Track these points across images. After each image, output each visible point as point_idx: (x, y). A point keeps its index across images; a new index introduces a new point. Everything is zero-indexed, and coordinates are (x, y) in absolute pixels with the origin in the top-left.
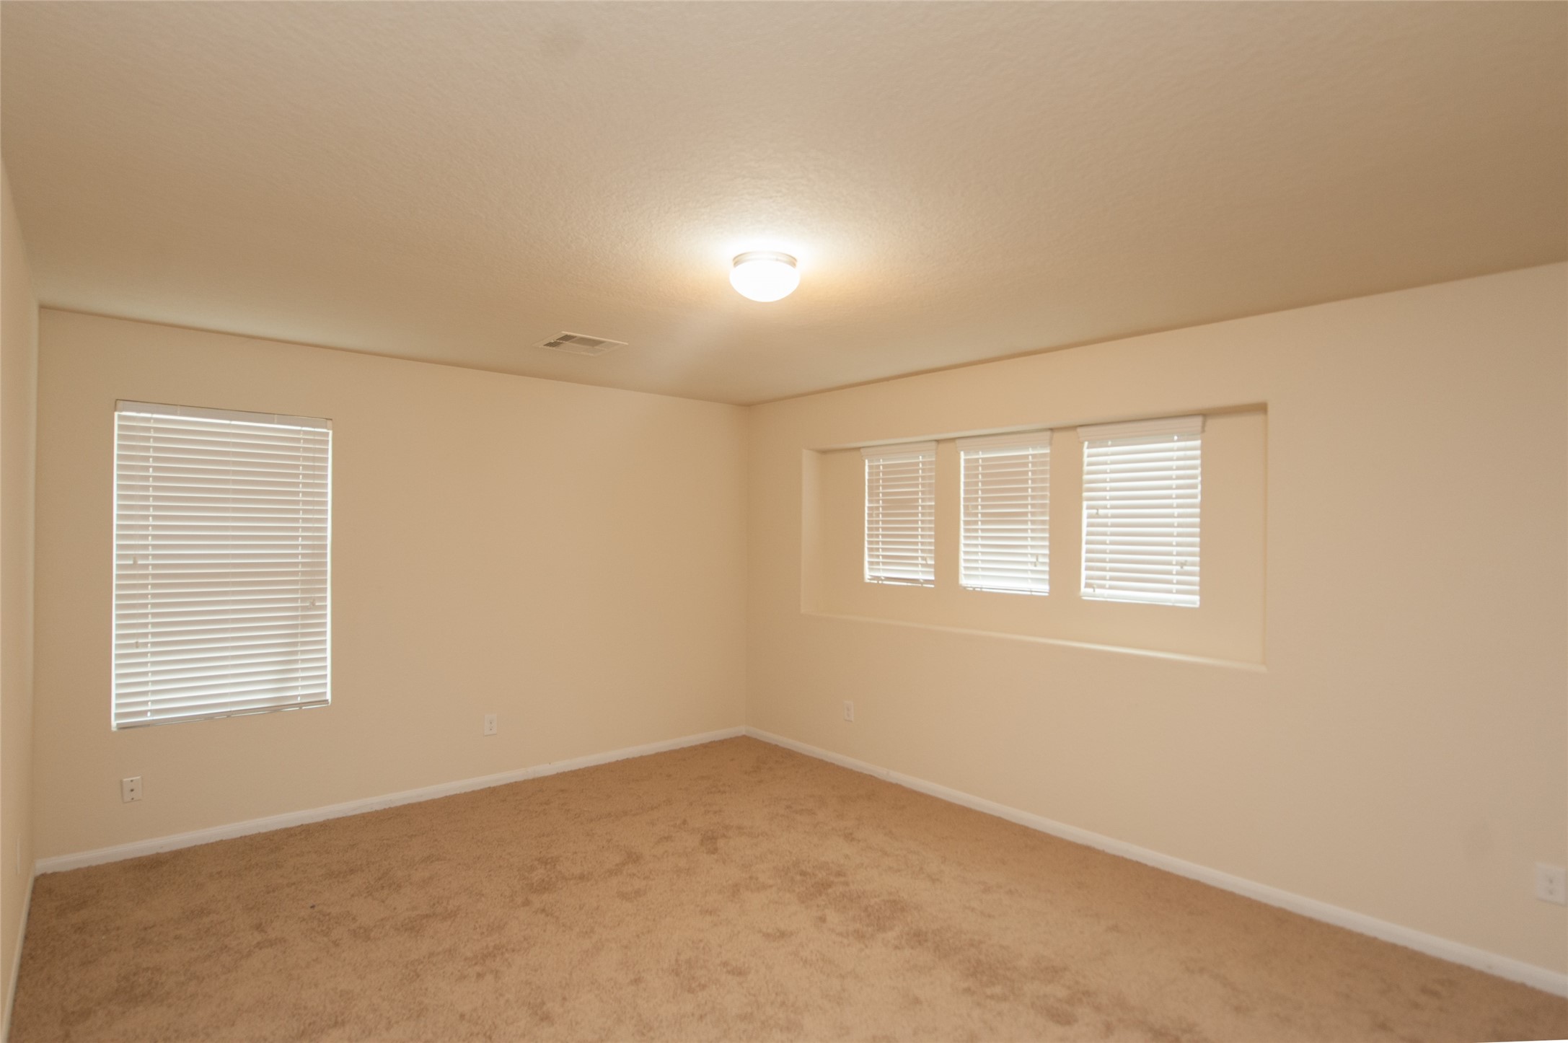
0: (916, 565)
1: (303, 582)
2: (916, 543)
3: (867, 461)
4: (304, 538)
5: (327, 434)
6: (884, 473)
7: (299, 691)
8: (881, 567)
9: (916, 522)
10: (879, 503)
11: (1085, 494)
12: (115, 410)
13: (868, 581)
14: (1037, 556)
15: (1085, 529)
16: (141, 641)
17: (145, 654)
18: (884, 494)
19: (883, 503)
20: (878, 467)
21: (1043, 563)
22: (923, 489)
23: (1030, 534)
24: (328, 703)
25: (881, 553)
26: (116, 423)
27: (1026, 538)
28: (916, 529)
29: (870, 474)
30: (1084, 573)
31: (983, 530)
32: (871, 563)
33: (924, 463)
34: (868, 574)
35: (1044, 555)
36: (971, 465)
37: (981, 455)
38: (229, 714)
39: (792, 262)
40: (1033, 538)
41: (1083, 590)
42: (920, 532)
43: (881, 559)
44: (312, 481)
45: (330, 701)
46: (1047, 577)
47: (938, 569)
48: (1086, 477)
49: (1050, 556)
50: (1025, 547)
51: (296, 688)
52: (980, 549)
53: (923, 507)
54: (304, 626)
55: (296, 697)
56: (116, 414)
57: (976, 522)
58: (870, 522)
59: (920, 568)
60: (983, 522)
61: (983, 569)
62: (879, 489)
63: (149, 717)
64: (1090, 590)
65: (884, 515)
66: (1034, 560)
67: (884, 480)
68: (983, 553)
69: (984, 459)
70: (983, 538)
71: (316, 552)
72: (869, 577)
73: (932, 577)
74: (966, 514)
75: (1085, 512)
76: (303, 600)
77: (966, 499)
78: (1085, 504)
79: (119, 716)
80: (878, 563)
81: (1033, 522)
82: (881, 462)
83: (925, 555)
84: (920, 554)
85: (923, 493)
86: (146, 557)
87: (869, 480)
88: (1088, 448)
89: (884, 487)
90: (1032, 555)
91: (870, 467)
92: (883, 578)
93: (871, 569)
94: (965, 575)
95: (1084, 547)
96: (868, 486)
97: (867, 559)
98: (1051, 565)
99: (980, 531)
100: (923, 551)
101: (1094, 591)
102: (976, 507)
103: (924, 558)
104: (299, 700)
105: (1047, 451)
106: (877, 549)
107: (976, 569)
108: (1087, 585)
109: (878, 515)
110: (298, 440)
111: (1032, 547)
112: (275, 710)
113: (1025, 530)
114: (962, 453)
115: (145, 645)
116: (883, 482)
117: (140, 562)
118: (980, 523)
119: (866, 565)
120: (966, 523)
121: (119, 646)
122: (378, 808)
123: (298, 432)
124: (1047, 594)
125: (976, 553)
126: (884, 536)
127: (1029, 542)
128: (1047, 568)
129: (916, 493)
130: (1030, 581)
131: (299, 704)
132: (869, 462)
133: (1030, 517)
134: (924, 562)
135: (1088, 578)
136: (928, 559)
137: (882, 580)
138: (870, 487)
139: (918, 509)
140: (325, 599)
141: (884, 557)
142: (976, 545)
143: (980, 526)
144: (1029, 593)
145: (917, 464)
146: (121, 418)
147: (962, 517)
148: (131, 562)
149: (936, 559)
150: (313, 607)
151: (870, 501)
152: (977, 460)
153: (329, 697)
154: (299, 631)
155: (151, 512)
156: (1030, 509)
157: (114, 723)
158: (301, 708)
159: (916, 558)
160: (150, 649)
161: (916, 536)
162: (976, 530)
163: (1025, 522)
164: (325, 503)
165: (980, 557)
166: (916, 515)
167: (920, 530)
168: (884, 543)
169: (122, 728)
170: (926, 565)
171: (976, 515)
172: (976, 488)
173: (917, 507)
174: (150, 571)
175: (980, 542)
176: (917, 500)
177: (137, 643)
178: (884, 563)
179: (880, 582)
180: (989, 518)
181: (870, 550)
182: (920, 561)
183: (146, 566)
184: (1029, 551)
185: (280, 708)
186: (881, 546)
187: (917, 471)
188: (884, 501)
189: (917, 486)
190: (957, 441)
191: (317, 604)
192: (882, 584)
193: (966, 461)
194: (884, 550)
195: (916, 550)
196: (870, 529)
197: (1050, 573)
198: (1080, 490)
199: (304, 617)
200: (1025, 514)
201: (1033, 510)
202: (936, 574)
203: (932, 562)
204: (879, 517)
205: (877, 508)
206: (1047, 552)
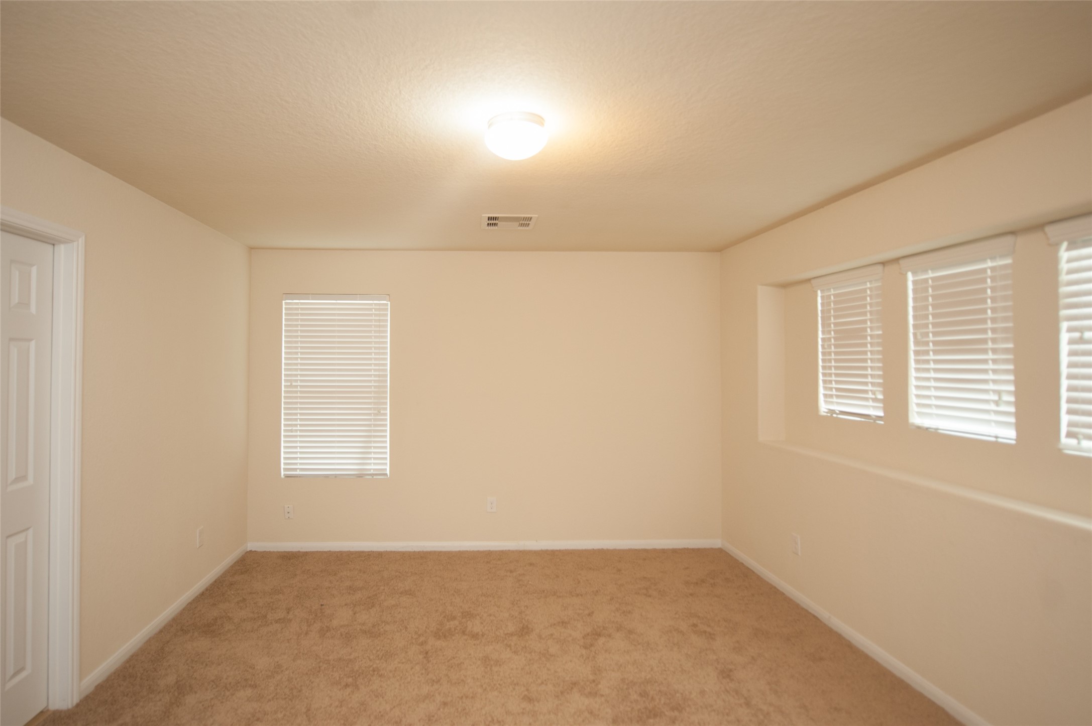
0: (866, 399)
1: (375, 398)
2: (865, 376)
3: (819, 292)
4: (375, 370)
5: (387, 304)
6: (835, 303)
7: (372, 467)
8: (835, 400)
9: (865, 353)
10: (830, 334)
11: (1064, 313)
12: (282, 300)
13: (825, 414)
14: (999, 393)
15: (1064, 359)
16: (294, 428)
17: (296, 436)
18: (835, 324)
19: (835, 333)
20: (829, 297)
21: (1008, 403)
22: (871, 317)
23: (991, 366)
24: (387, 476)
25: (834, 385)
26: (284, 306)
27: (985, 371)
28: (865, 361)
29: (822, 304)
30: (1065, 419)
31: (936, 362)
32: (825, 396)
33: (871, 289)
34: (823, 407)
35: (1008, 392)
36: (920, 287)
37: (931, 274)
38: (336, 476)
39: (539, 120)
40: (995, 371)
41: (1064, 440)
42: (869, 364)
43: (834, 392)
44: (378, 335)
45: (389, 476)
46: (1013, 420)
47: (887, 404)
48: (1064, 290)
49: (1016, 393)
50: (985, 381)
51: (370, 464)
52: (933, 384)
53: (871, 336)
54: (375, 425)
55: (370, 470)
56: (284, 302)
57: (927, 353)
58: (824, 354)
59: (871, 403)
60: (936, 352)
61: (937, 407)
62: (830, 319)
63: (298, 472)
64: (1073, 442)
65: (836, 346)
66: (996, 398)
67: (835, 310)
68: (936, 388)
69: (933, 279)
70: (936, 370)
71: (381, 379)
72: (826, 411)
73: (881, 414)
74: (917, 343)
75: (1064, 337)
76: (374, 409)
77: (915, 326)
78: (1064, 325)
79: (285, 469)
80: (831, 396)
81: (994, 351)
82: (832, 292)
83: (874, 389)
84: (870, 387)
85: (871, 321)
86: (296, 381)
87: (822, 311)
88: (1068, 249)
89: (836, 317)
90: (994, 391)
91: (822, 297)
92: (838, 412)
93: (826, 402)
94: (918, 413)
95: (1064, 383)
96: (822, 317)
97: (821, 391)
98: (1017, 404)
99: (932, 362)
100: (873, 384)
101: (1079, 443)
102: (927, 335)
103: (874, 393)
104: (372, 472)
105: (1008, 261)
106: (830, 382)
107: (929, 406)
108: (1070, 435)
109: (830, 346)
110: (371, 309)
111: (995, 382)
112: (360, 476)
113: (985, 361)
114: (910, 275)
115: (296, 431)
116: (834, 312)
117: (294, 384)
118: (931, 353)
119: (821, 398)
120: (917, 353)
121: (285, 431)
122: (416, 550)
123: (371, 304)
124: (1013, 442)
125: (928, 388)
126: (836, 368)
127: (991, 376)
128: (1012, 409)
129: (865, 322)
130: (993, 424)
131: (372, 474)
132: (821, 293)
133: (990, 345)
134: (873, 397)
135: (1070, 424)
136: (877, 393)
137: (837, 414)
138: (822, 318)
139: (867, 339)
140: (386, 409)
141: (837, 389)
142: (928, 379)
143: (932, 356)
144: (993, 439)
145: (865, 290)
146: (286, 304)
147: (912, 346)
148: (289, 384)
149: (884, 393)
150: (379, 414)
151: (823, 332)
152: (926, 280)
153: (388, 472)
154: (373, 428)
155: (299, 356)
156: (990, 334)
157: (283, 473)
158: (373, 477)
159: (866, 392)
160: (298, 433)
161: (865, 368)
162: (927, 361)
163: (985, 351)
164: (386, 348)
165: (933, 393)
166: (865, 345)
167: (869, 361)
168: (837, 375)
169: (287, 476)
170: (875, 400)
171: (927, 343)
172: (926, 312)
173: (865, 337)
174: (299, 389)
175: (932, 375)
176: (865, 329)
177: (292, 429)
178: (838, 396)
179: (835, 415)
180: (943, 347)
181: (825, 382)
182: (870, 395)
183: (296, 386)
184: (991, 386)
185: (362, 475)
186: (833, 378)
187: (865, 298)
188: (835, 332)
189: (865, 314)
190: (901, 262)
191: (382, 412)
192: (837, 417)
193: (914, 282)
194: (837, 382)
195: (866, 384)
196: (824, 361)
197: (1017, 415)
198: (1056, 308)
199: (375, 420)
200: (984, 341)
201: (994, 336)
202: (885, 409)
203: (880, 397)
204: (831, 348)
205: (829, 339)
206: (1012, 388)
